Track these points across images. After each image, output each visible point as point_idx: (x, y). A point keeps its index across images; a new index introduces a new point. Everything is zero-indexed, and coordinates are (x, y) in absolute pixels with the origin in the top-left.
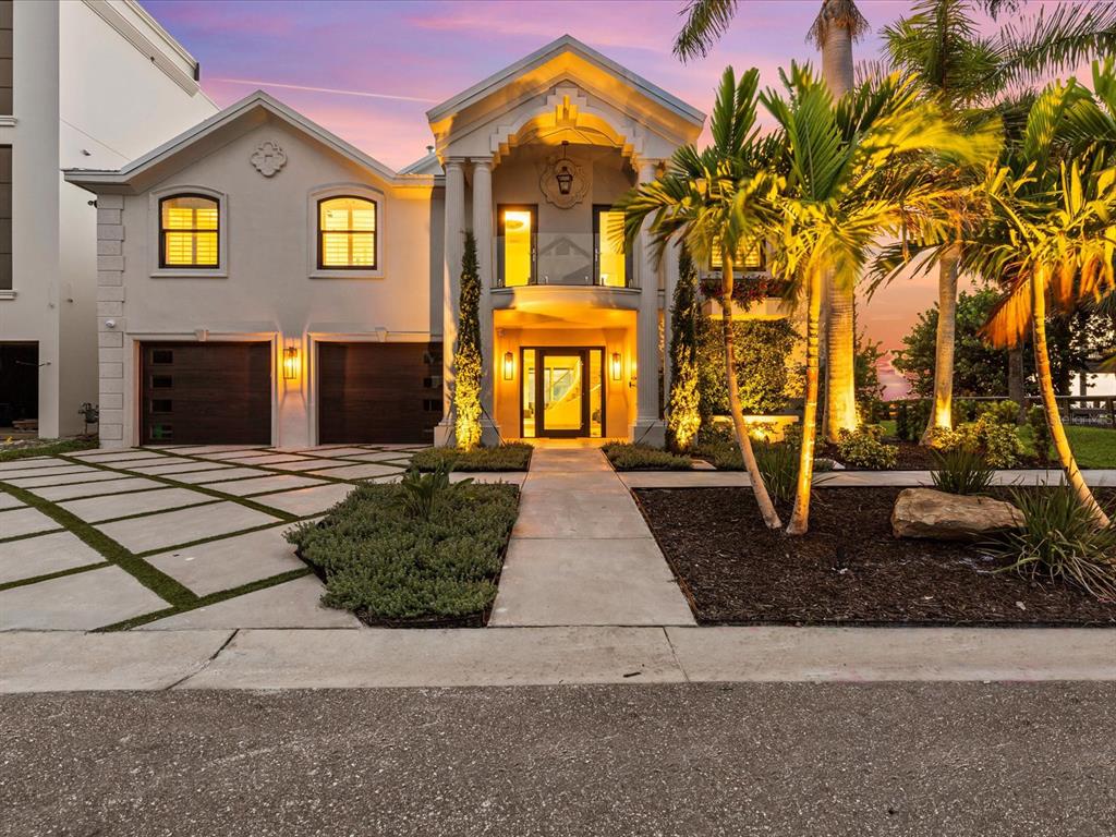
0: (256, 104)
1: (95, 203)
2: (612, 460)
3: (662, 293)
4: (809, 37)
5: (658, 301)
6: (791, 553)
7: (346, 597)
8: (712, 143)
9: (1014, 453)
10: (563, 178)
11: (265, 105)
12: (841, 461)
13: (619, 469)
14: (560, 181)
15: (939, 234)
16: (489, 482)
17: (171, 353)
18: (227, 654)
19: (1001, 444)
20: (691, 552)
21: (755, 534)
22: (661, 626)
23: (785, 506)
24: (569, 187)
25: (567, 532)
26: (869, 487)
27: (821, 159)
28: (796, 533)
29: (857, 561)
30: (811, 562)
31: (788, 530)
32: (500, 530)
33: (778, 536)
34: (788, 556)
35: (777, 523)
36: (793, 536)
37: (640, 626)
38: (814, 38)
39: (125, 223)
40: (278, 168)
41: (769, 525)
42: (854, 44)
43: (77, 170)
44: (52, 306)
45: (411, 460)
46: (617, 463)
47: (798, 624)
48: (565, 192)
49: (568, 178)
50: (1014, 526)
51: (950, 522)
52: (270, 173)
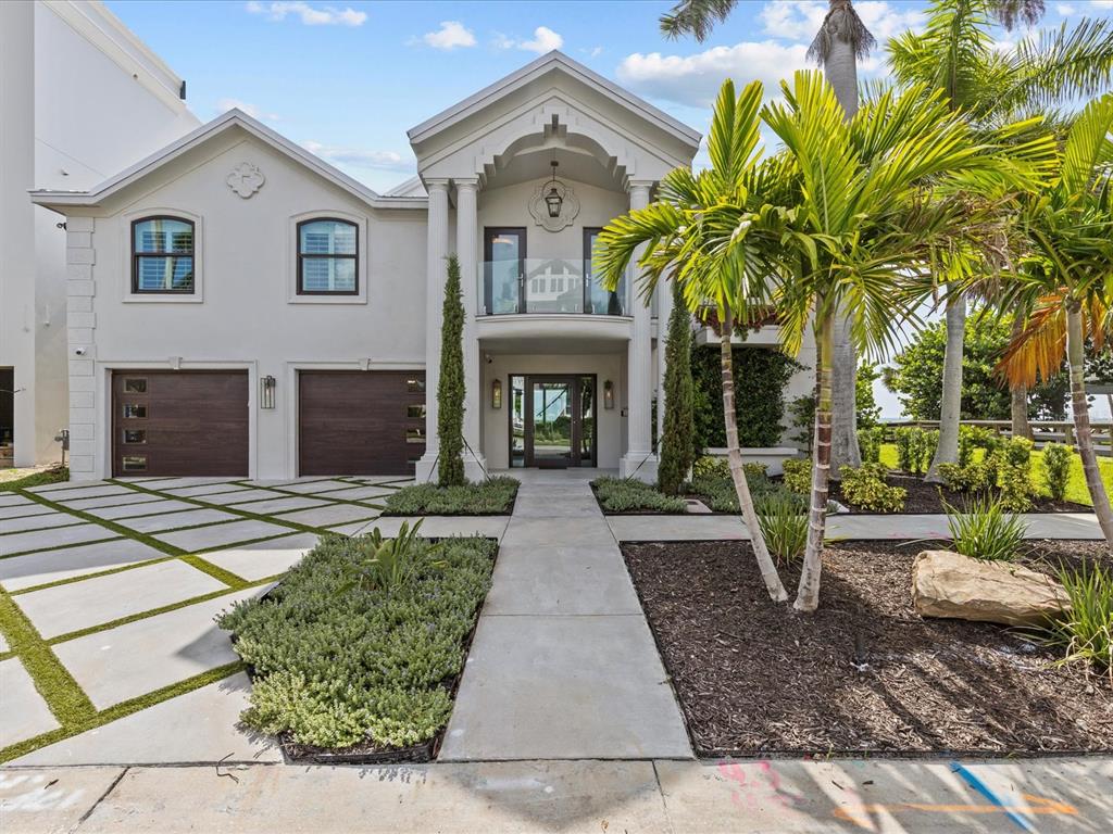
0: (232, 123)
1: (64, 226)
2: (601, 501)
3: (655, 321)
4: (810, 52)
5: (651, 330)
6: (801, 639)
7: (270, 718)
8: (710, 166)
9: (1029, 495)
10: (552, 201)
11: (240, 124)
12: (845, 502)
13: (607, 512)
14: (549, 204)
15: (964, 270)
16: (464, 536)
17: (144, 382)
18: (105, 809)
19: (1015, 485)
20: (687, 635)
21: (760, 609)
22: (650, 759)
23: (790, 568)
24: (559, 210)
25: (548, 604)
26: (879, 541)
27: (835, 185)
28: (806, 609)
29: (878, 652)
30: (824, 653)
31: (796, 605)
32: (467, 610)
33: (784, 612)
34: (797, 643)
35: (783, 596)
36: (803, 614)
37: (624, 760)
38: (816, 52)
39: (95, 246)
40: (255, 189)
41: (773, 596)
42: (857, 61)
43: (44, 191)
44: (27, 330)
45: (390, 500)
46: (607, 505)
47: (817, 755)
48: (554, 215)
49: (557, 200)
50: (1057, 609)
51: (982, 602)
52: (247, 195)
